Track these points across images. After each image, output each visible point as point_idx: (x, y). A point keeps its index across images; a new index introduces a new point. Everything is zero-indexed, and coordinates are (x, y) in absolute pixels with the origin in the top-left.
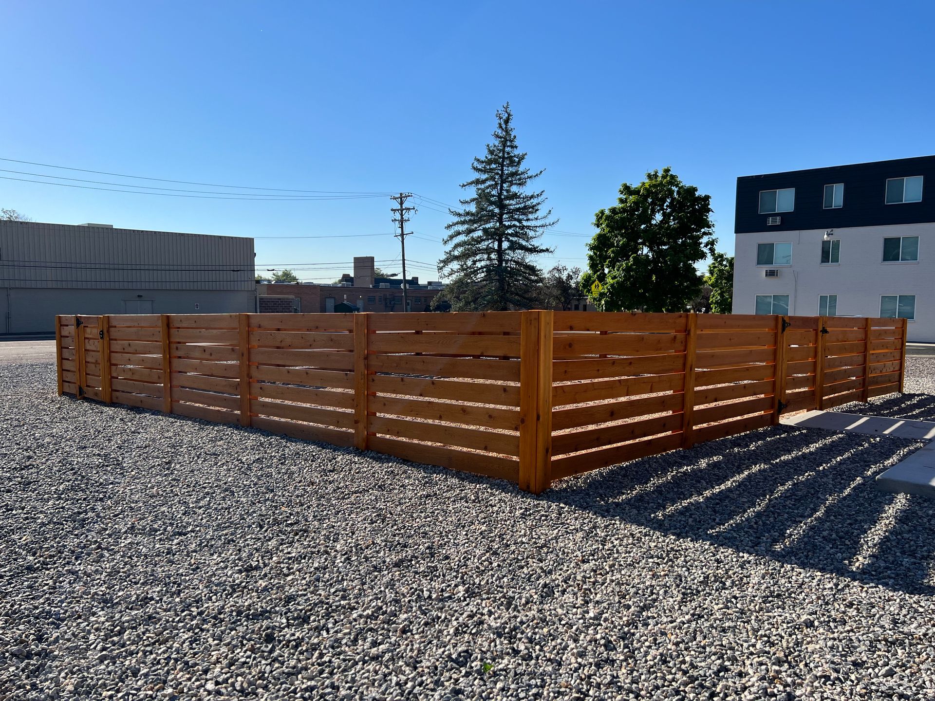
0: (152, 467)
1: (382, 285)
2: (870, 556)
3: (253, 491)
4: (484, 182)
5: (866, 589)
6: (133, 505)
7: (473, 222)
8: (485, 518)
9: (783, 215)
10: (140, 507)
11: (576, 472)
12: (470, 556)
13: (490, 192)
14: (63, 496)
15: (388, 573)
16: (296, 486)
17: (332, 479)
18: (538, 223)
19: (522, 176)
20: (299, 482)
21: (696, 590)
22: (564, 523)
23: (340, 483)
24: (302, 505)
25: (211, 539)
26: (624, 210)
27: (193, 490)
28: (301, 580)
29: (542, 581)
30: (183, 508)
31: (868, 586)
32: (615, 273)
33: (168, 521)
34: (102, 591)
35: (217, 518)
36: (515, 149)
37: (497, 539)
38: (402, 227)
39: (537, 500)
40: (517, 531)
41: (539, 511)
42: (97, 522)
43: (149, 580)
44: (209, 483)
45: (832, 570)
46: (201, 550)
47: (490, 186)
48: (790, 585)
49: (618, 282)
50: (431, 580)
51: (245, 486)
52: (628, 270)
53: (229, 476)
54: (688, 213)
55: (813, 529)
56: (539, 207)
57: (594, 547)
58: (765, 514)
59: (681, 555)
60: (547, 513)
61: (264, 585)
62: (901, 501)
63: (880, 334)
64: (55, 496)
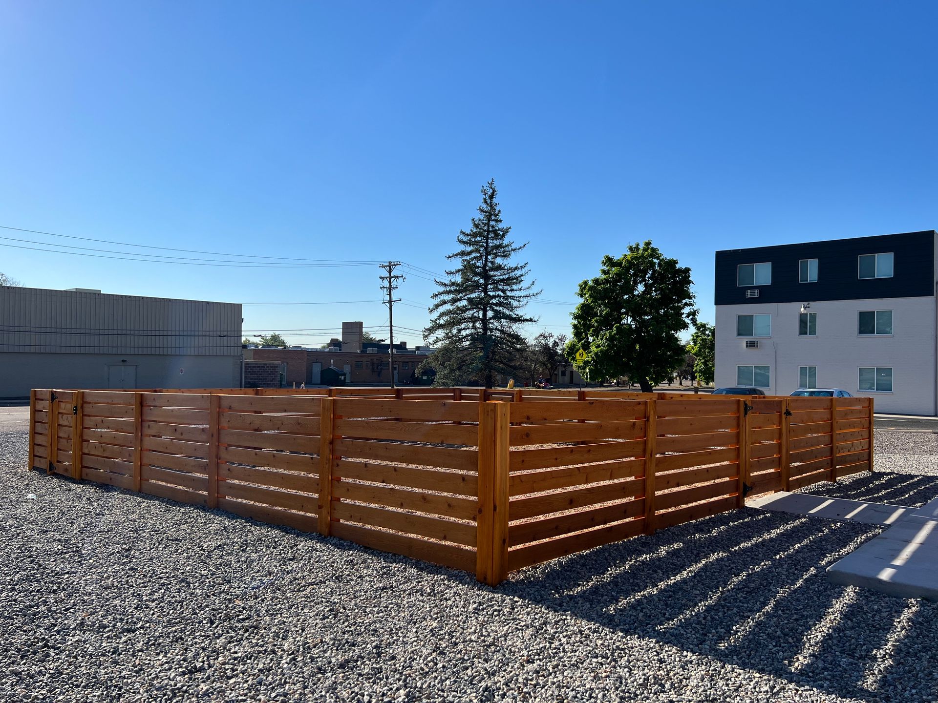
1: (370, 350)
3: (209, 582)
5: (800, 692)
6: (86, 598)
7: (459, 292)
8: (437, 613)
9: (761, 288)
10: (93, 600)
12: (415, 657)
14: (17, 587)
16: (253, 576)
17: (290, 568)
18: (522, 293)
19: (507, 249)
20: (258, 572)
21: (635, 693)
22: (516, 618)
23: (298, 573)
24: (256, 598)
25: (159, 637)
26: (606, 281)
27: (149, 581)
29: (483, 684)
30: (136, 601)
31: (802, 688)
32: (600, 342)
33: (119, 617)
35: (168, 613)
36: (499, 223)
37: (447, 637)
38: (390, 294)
39: (493, 592)
40: (467, 628)
41: (492, 606)
42: (47, 617)
44: (167, 573)
45: (771, 671)
46: (147, 649)
48: (726, 688)
49: (601, 351)
50: (374, 683)
51: (202, 576)
52: (611, 339)
53: (188, 565)
54: (669, 284)
56: (523, 278)
57: (541, 645)
59: (625, 654)
60: (500, 608)
61: (205, 688)
62: (849, 594)
63: (846, 414)
64: (9, 587)
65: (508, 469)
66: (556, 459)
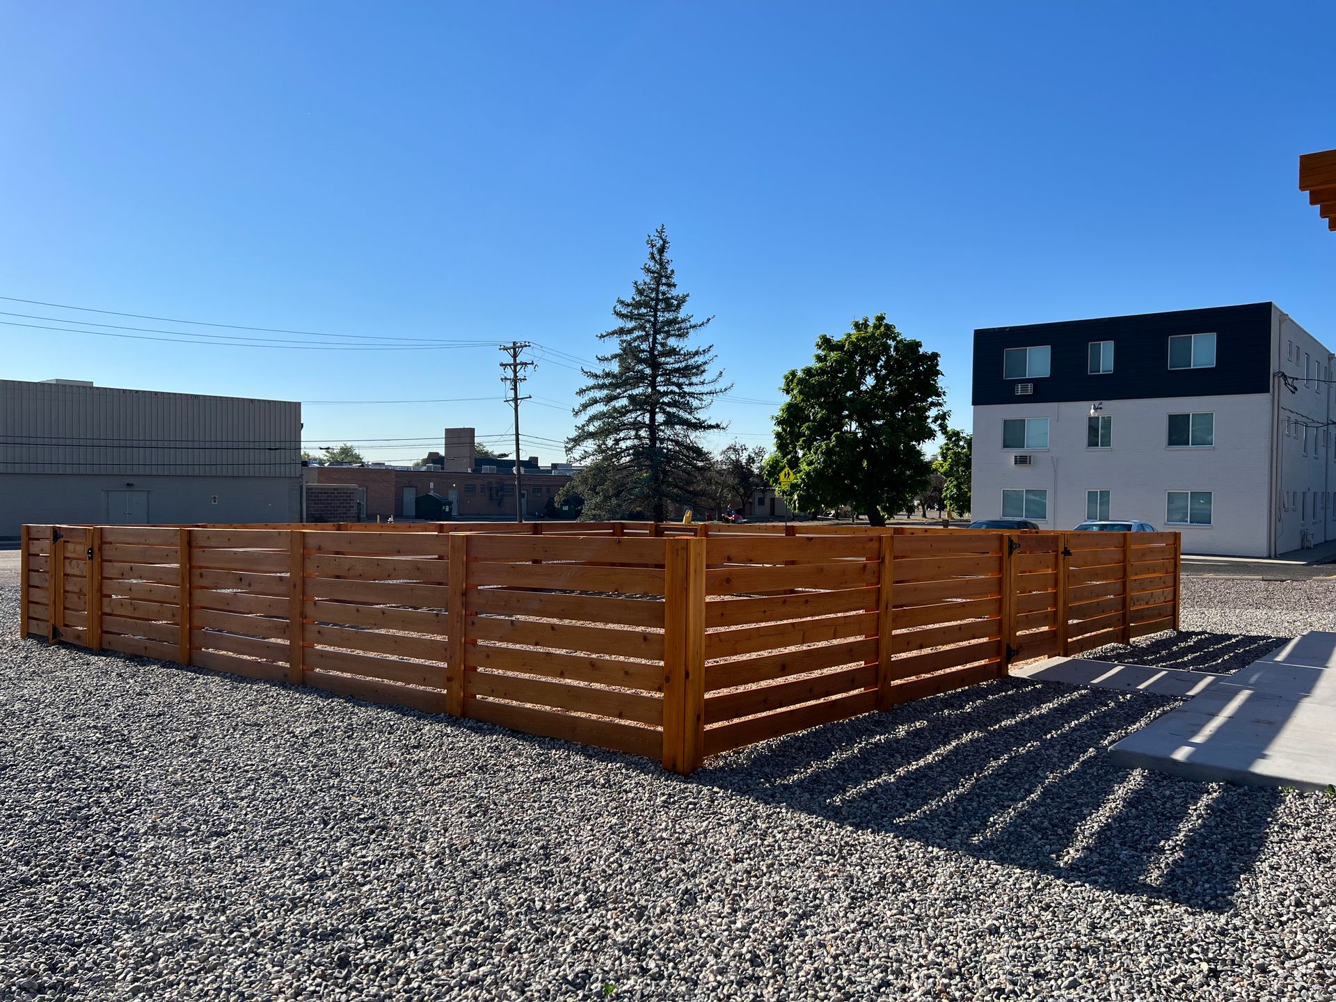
0: (171, 744)
1: (486, 468)
2: (1084, 848)
3: (313, 776)
4: (630, 331)
5: (1069, 888)
6: (151, 797)
7: (616, 386)
8: (616, 808)
9: (1036, 382)
10: (162, 799)
11: (737, 746)
12: (594, 857)
13: (639, 346)
14: (54, 785)
15: (491, 880)
16: (369, 768)
17: (416, 758)
18: (705, 389)
19: (683, 325)
20: (374, 763)
21: (869, 893)
22: (717, 812)
23: (427, 764)
24: (378, 794)
25: (260, 840)
26: (822, 371)
27: (232, 775)
28: (381, 890)
29: (682, 886)
30: (219, 800)
31: (1072, 884)
32: (813, 457)
33: (201, 818)
34: (125, 909)
35: (266, 813)
36: (673, 289)
37: (631, 835)
38: (515, 389)
39: (685, 782)
40: (656, 824)
41: (685, 798)
42: (105, 820)
43: (184, 894)
44: (253, 765)
45: (1034, 866)
46: (247, 855)
47: (638, 337)
48: (980, 885)
49: (815, 470)
50: (545, 887)
51: (301, 768)
52: (829, 453)
53: (279, 755)
54: (910, 376)
55: (1022, 815)
56: (706, 367)
57: (751, 843)
58: (968, 797)
59: (857, 850)
60: (696, 800)
61: (333, 897)
62: (1136, 778)
63: (1143, 554)
64: (44, 785)
65: (704, 624)
66: (765, 612)
